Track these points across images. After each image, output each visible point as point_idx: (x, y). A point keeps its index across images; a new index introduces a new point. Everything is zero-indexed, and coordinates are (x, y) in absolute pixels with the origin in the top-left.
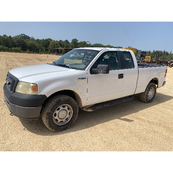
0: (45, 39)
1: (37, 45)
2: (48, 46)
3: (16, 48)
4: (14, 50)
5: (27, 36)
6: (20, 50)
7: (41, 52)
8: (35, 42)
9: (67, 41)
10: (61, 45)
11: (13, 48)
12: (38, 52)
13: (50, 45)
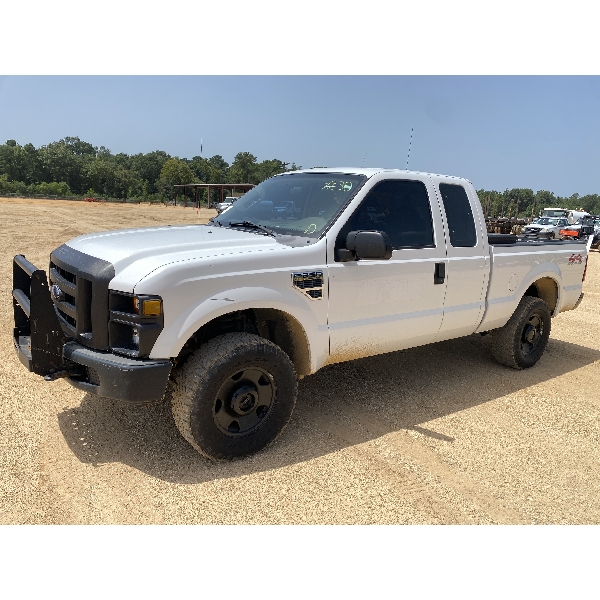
1: (120, 173)
2: (157, 177)
3: (52, 185)
4: (44, 190)
5: (84, 144)
6: (64, 191)
7: (132, 195)
8: (114, 164)
9: (218, 160)
10: (199, 174)
11: (40, 184)
12: (125, 197)
13: (164, 173)
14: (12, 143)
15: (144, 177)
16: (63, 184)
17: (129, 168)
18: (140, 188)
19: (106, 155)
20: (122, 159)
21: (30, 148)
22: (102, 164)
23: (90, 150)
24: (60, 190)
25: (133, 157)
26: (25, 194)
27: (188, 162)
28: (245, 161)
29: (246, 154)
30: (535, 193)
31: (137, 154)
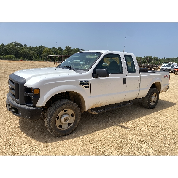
0: (39, 47)
1: (30, 52)
2: (42, 53)
3: (9, 56)
4: (7, 57)
5: (19, 44)
6: (13, 58)
7: (34, 59)
8: (29, 49)
9: (60, 48)
10: (54, 53)
11: (6, 55)
12: (32, 59)
13: (44, 52)
15: (38, 53)
16: (12, 55)
18: (37, 57)
19: (26, 47)
20: (31, 48)
22: (25, 50)
23: (21, 45)
24: (12, 57)
25: (34, 47)
27: (51, 49)
28: (68, 48)
29: (69, 46)
30: (153, 57)
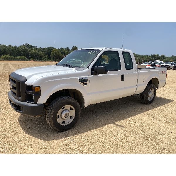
14: (10, 46)
17: (42, 52)
21: (15, 47)
26: (14, 60)
31: (45, 48)
